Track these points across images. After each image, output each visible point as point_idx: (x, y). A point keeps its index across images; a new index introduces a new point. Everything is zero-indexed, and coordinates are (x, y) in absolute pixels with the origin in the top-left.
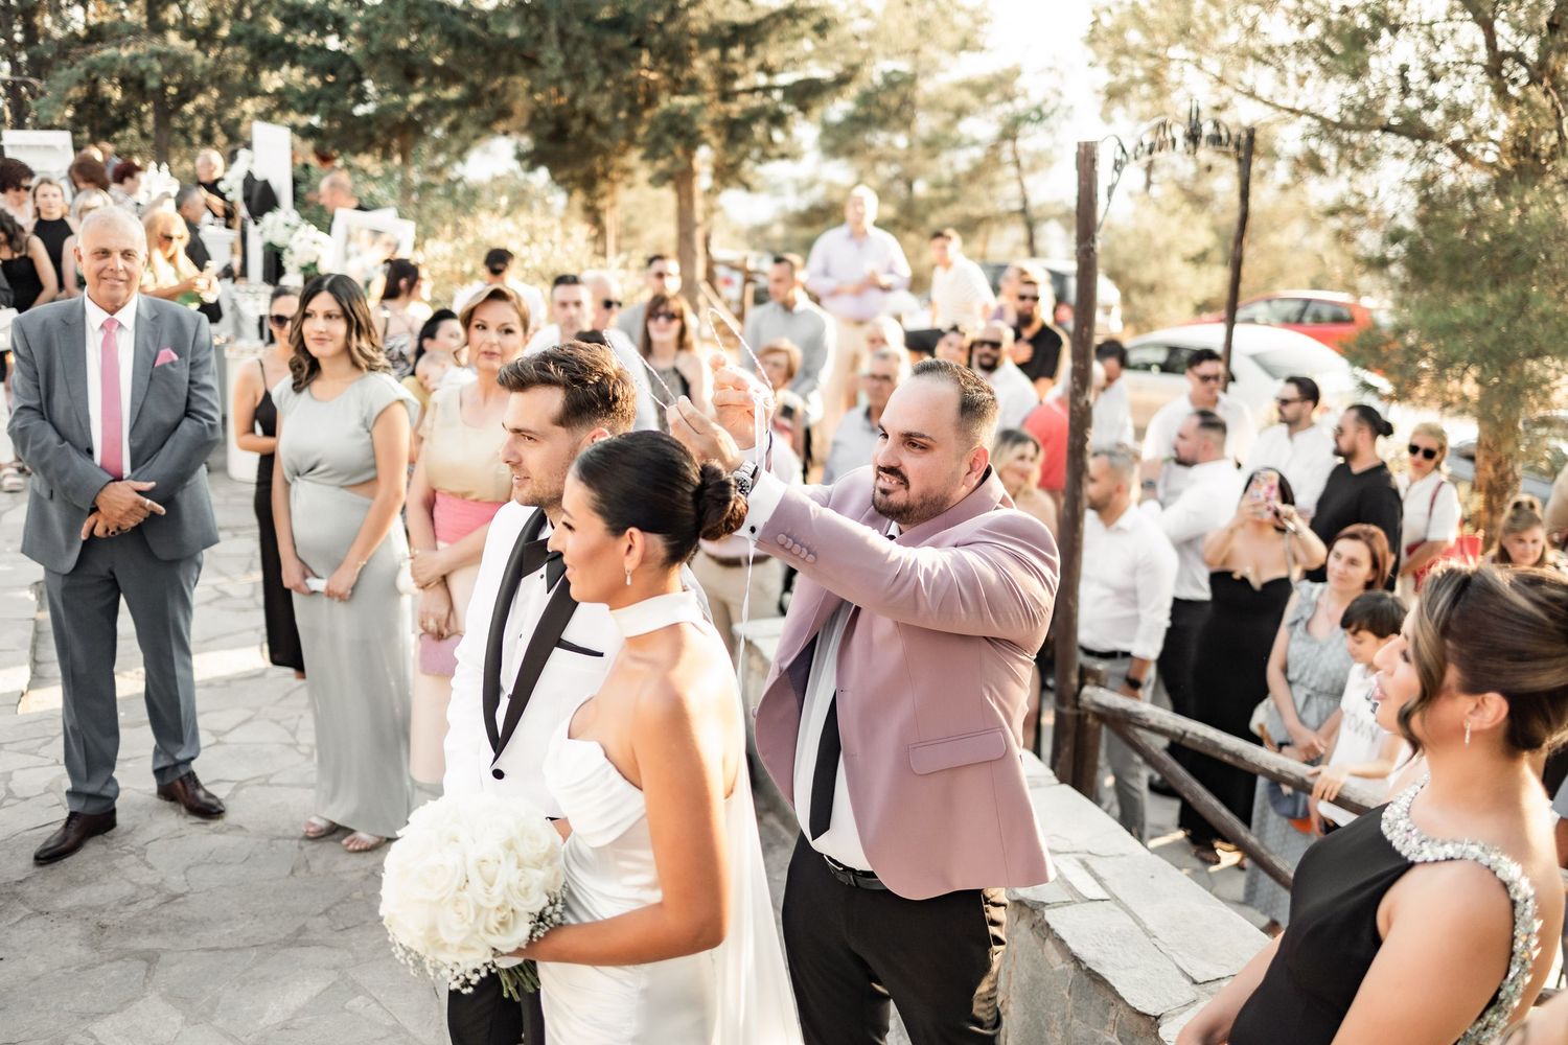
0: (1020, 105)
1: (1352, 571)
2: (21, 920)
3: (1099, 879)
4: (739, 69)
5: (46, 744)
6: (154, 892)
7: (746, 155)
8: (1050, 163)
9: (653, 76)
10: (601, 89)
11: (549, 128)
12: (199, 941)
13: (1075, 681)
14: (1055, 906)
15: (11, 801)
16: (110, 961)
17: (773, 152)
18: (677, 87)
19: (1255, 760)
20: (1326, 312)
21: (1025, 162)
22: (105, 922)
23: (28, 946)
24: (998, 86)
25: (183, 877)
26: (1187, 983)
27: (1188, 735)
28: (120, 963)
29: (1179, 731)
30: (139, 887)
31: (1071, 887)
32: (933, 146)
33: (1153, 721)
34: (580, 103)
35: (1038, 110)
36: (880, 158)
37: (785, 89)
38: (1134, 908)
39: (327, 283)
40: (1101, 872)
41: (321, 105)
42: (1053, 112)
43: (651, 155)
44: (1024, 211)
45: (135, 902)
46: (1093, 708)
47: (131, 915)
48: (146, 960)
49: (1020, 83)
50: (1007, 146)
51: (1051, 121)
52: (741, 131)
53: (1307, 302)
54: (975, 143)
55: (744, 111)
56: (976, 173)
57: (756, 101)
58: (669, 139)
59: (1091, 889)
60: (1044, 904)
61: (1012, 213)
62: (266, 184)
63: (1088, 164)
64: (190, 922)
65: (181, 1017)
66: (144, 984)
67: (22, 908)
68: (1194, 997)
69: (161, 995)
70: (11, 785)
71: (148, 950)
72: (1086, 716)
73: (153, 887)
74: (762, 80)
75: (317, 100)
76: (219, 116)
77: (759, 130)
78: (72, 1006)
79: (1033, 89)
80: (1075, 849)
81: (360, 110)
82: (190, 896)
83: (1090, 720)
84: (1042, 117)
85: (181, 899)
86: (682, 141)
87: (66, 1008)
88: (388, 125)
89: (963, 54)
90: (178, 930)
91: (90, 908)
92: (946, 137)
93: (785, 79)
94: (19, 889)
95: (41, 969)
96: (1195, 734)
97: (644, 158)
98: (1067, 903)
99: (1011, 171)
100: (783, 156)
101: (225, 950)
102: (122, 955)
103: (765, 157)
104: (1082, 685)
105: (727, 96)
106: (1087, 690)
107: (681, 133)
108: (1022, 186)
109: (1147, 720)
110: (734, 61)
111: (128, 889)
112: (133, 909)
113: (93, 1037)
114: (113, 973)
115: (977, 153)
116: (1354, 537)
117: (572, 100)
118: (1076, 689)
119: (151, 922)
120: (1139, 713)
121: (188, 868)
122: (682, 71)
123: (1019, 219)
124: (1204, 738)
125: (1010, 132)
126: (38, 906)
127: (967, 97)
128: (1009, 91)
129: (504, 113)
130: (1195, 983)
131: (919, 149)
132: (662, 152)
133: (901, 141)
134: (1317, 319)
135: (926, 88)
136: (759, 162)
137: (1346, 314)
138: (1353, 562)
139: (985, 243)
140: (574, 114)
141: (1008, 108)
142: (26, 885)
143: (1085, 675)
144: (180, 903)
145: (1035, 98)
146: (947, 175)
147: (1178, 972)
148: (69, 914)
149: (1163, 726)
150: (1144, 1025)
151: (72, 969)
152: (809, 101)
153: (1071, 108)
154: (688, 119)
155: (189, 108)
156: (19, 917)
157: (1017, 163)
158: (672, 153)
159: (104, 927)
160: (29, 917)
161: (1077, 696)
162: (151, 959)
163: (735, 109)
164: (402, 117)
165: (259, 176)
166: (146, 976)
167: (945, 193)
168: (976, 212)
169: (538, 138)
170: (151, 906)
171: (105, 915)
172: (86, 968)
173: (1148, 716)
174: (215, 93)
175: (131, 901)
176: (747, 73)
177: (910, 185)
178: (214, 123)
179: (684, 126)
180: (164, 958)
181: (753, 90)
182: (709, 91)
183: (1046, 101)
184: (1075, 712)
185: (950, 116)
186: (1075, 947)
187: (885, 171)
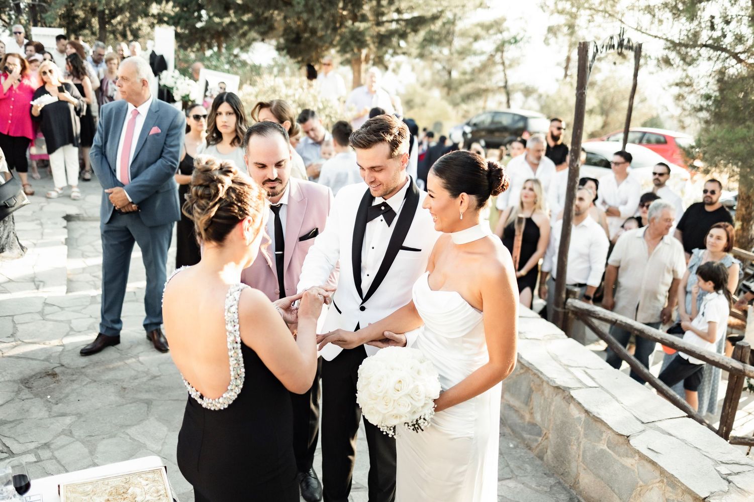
0: (506, 36)
1: (718, 242)
2: (86, 384)
3: (593, 379)
4: (385, 10)
5: (84, 308)
6: (145, 374)
7: (386, 52)
8: (519, 64)
9: (345, 13)
10: (321, 17)
11: (293, 36)
12: (169, 396)
13: (564, 296)
14: (574, 389)
15: (73, 333)
16: (131, 403)
17: (399, 51)
18: (355, 19)
19: (650, 334)
20: (653, 139)
21: (507, 63)
22: (125, 386)
23: (92, 395)
24: (495, 26)
25: (157, 369)
26: (640, 423)
27: (618, 322)
28: (135, 404)
29: (614, 320)
30: (138, 372)
31: (581, 382)
32: (463, 53)
33: (601, 315)
34: (310, 24)
35: (515, 38)
36: (436, 60)
37: (406, 21)
38: (610, 390)
39: (225, 97)
40: (593, 376)
41: (182, 21)
42: (521, 39)
43: (343, 51)
44: (505, 87)
45: (137, 378)
46: (572, 309)
47: (136, 384)
48: (146, 403)
49: (505, 25)
50: (499, 54)
51: (520, 44)
52: (385, 41)
53: (645, 133)
54: (482, 53)
55: (387, 31)
56: (483, 68)
57: (394, 26)
58: (352, 43)
59: (590, 383)
60: (569, 388)
61: (500, 88)
62: (162, 57)
63: (584, 53)
64: (164, 388)
65: (166, 428)
66: (147, 414)
67: (86, 378)
68: (643, 428)
69: (156, 418)
70: (72, 326)
71: (147, 399)
72: (568, 313)
73: (144, 372)
74: (395, 16)
75: (180, 19)
76: (130, 26)
77: (394, 40)
78: (117, 421)
79: (512, 28)
80: (580, 365)
81: (199, 25)
82: (162, 377)
83: (570, 315)
84: (516, 42)
85: (158, 378)
86: (358, 44)
87: (113, 422)
88: (213, 32)
89: (480, 10)
90: (159, 391)
91: (117, 380)
92: (469, 50)
93: (407, 16)
94: (83, 370)
95: (99, 405)
96: (621, 321)
97: (338, 52)
98: (580, 388)
99: (500, 67)
100: (404, 53)
101: (181, 401)
102: (135, 401)
103: (395, 53)
104: (567, 298)
105: (379, 24)
106: (569, 300)
107: (357, 40)
108: (505, 75)
109: (599, 315)
110: (383, 6)
111: (133, 373)
112: (137, 381)
113: (128, 435)
114: (133, 408)
115: (484, 58)
116: (719, 227)
117: (306, 23)
118: (564, 300)
119: (146, 387)
120: (594, 311)
121: (159, 364)
122: (359, 11)
123: (503, 90)
124: (626, 323)
125: (500, 49)
126: (94, 378)
127: (479, 31)
128: (501, 29)
129: (271, 28)
130: (643, 423)
131: (456, 55)
132: (348, 49)
133: (446, 51)
134: (649, 142)
135: (460, 26)
136: (392, 56)
137: (662, 139)
138: (719, 238)
139: (485, 101)
140: (305, 31)
141: (499, 36)
142: (86, 369)
143: (569, 293)
144: (157, 380)
145: (513, 33)
146: (468, 69)
147: (634, 418)
148: (108, 382)
149: (606, 317)
150: (621, 440)
151: (114, 406)
152: (419, 27)
153: (530, 37)
154: (362, 33)
155: (114, 21)
156: (85, 383)
157: (503, 63)
158: (352, 50)
159: (125, 388)
160: (90, 382)
161: (565, 303)
162: (148, 403)
163: (382, 30)
164: (220, 29)
165: (158, 53)
166: (148, 410)
167: (468, 77)
168: (483, 86)
169: (287, 40)
170: (145, 380)
171: (124, 383)
172: (120, 406)
173: (599, 313)
174: (128, 15)
175: (135, 378)
176: (389, 12)
177: (450, 73)
178: (127, 29)
179: (359, 37)
180: (154, 403)
181: (391, 21)
182: (370, 21)
183: (518, 34)
184: (563, 310)
185: (471, 40)
186: (587, 407)
187: (438, 66)
